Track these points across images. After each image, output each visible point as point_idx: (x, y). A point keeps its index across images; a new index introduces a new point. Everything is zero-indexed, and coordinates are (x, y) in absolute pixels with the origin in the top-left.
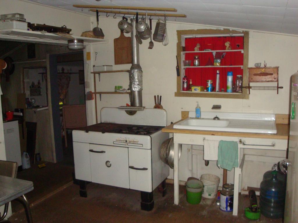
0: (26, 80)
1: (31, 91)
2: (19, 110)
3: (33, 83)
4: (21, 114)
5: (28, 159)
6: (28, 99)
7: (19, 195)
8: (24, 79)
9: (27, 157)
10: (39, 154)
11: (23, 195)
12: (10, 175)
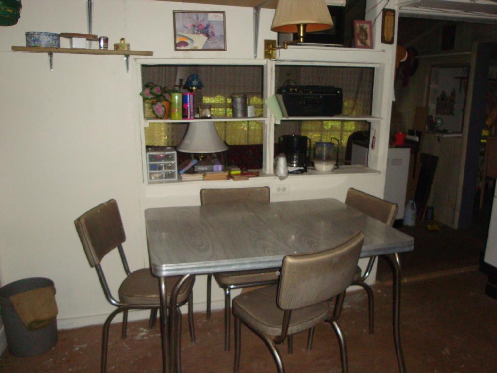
0: (433, 86)
1: (438, 105)
2: (415, 132)
3: (443, 94)
4: (417, 139)
5: (414, 212)
6: (432, 116)
7: (391, 252)
8: (429, 83)
9: (413, 208)
10: (432, 208)
11: (396, 254)
12: (384, 220)
